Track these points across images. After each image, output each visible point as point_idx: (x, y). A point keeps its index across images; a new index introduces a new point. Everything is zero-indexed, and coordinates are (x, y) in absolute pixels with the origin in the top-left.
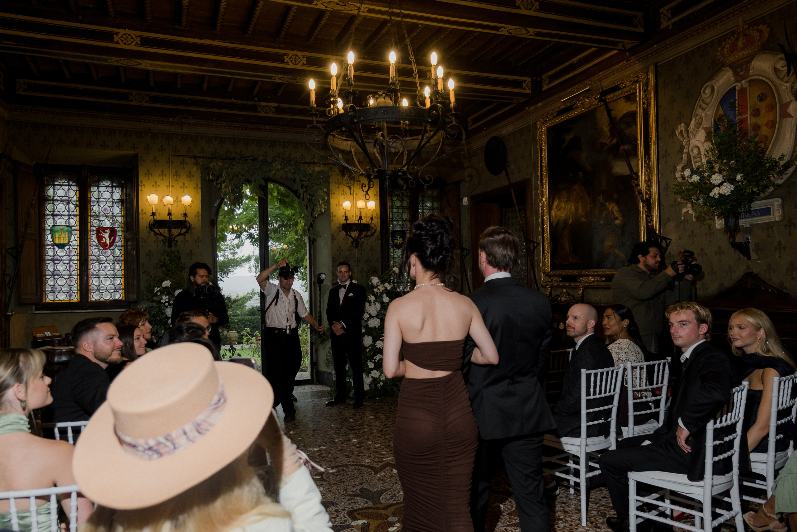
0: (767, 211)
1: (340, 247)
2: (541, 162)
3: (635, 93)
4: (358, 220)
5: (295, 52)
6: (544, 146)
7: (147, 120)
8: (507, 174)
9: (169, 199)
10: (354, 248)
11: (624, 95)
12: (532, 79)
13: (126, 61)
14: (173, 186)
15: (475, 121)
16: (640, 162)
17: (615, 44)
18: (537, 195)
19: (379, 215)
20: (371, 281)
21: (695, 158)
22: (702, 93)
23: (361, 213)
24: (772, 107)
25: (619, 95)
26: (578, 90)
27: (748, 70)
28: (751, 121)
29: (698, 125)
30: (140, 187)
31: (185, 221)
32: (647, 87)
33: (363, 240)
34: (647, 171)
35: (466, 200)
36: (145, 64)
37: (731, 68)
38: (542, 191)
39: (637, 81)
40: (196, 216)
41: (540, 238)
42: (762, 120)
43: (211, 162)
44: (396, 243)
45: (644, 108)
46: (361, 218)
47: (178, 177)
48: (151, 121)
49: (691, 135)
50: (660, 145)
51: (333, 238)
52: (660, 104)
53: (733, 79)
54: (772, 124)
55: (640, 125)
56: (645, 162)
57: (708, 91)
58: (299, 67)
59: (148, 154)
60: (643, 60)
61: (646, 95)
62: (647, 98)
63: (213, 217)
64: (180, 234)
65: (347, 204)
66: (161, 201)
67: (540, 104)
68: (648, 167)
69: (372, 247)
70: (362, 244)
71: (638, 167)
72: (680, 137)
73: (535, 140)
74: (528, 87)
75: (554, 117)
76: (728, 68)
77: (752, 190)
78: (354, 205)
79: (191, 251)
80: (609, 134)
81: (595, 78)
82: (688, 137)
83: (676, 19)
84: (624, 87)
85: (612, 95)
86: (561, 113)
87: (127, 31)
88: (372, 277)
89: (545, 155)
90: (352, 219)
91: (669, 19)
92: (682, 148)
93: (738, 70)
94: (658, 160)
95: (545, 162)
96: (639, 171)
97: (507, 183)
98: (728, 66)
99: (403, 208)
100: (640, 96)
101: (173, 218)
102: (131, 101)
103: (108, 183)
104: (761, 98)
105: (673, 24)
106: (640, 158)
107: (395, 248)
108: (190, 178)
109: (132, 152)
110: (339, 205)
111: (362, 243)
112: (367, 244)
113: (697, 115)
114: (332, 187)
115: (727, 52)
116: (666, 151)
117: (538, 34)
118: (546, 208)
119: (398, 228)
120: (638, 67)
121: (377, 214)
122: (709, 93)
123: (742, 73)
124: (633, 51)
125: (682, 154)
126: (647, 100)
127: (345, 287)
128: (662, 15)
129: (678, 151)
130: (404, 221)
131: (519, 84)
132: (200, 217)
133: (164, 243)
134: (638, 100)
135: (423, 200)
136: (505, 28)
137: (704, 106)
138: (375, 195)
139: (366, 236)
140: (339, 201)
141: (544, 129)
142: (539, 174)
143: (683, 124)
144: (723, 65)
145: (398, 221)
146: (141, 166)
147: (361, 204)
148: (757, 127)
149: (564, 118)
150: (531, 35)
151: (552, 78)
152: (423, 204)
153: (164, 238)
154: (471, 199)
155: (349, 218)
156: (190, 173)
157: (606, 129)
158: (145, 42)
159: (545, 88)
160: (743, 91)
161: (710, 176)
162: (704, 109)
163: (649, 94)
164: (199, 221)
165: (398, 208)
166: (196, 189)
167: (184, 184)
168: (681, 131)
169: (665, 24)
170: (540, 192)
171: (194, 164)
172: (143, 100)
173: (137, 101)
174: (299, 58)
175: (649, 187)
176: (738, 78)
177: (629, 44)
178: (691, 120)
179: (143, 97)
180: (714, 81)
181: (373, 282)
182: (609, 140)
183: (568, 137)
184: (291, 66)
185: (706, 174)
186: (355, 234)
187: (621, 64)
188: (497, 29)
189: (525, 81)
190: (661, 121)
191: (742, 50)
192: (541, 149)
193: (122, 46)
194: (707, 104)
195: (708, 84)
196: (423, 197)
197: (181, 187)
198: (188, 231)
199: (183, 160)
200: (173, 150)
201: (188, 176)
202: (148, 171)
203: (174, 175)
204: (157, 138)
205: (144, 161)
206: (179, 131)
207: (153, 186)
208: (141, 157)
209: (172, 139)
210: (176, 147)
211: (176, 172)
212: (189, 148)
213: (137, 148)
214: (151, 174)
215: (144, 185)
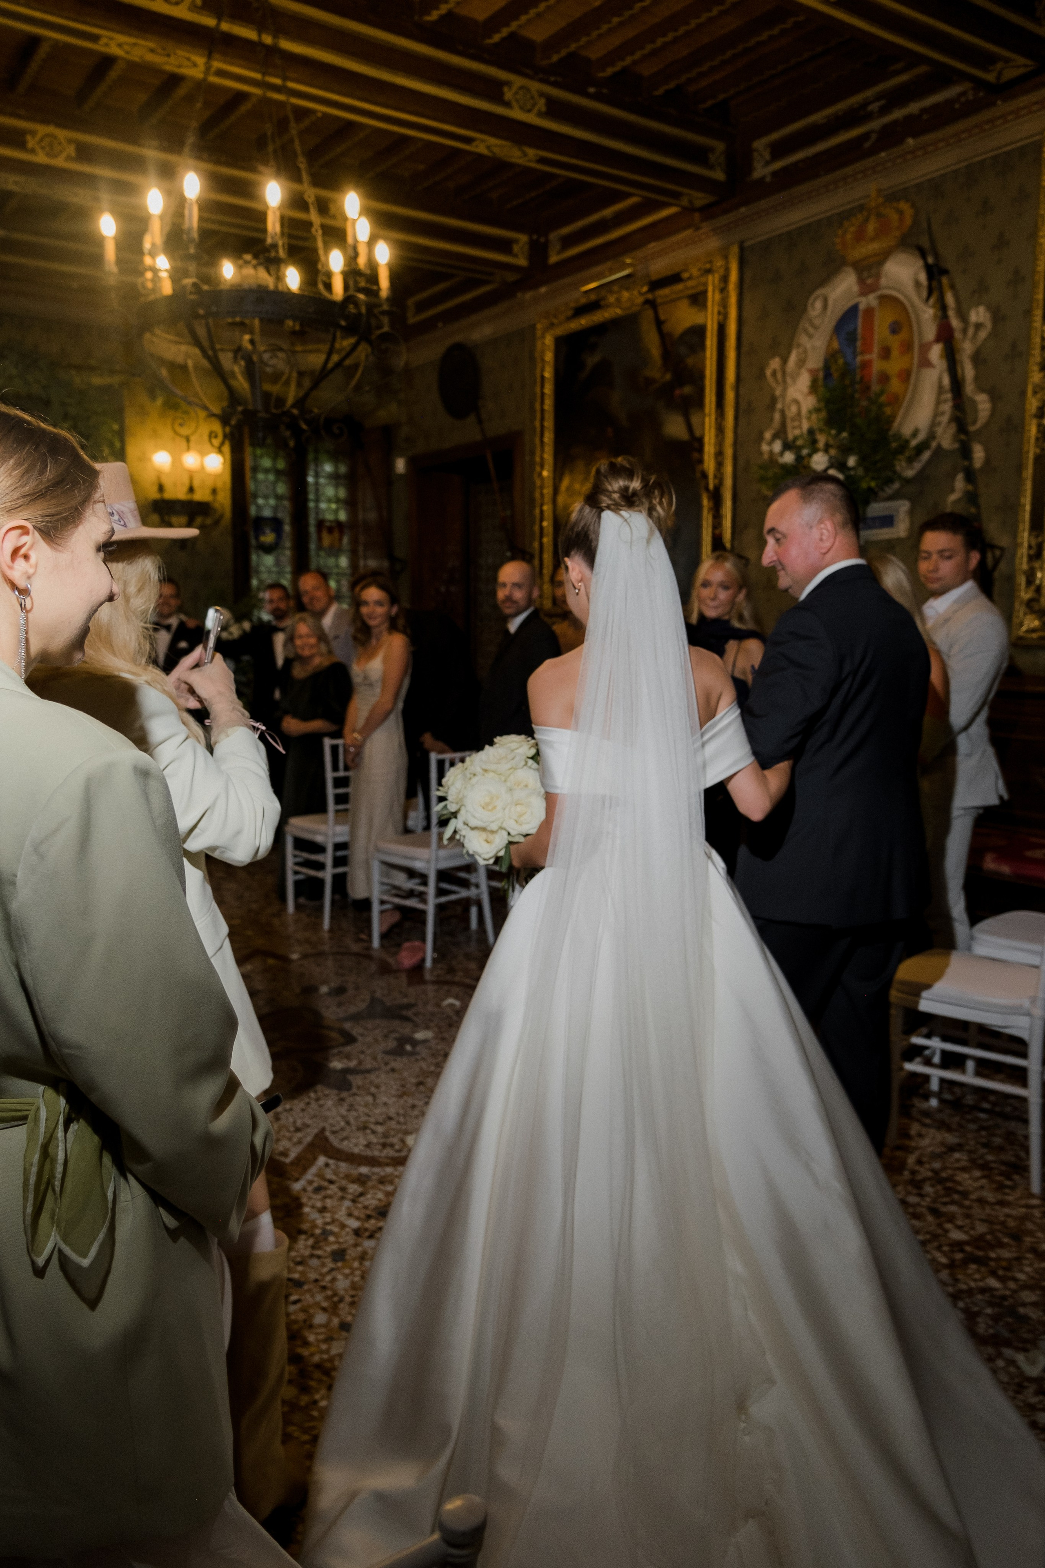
0: (888, 521)
2: (542, 403)
3: (705, 292)
4: (187, 494)
5: (51, 129)
6: (548, 374)
8: (480, 422)
11: (688, 292)
12: (531, 238)
15: (418, 308)
16: (708, 419)
17: (676, 195)
18: (532, 465)
19: (229, 486)
21: (793, 420)
22: (809, 305)
23: (191, 479)
24: (907, 347)
25: (680, 291)
26: (612, 271)
27: (878, 276)
28: (877, 365)
29: (801, 362)
32: (726, 283)
34: (718, 436)
35: (400, 465)
37: (856, 269)
38: (542, 458)
39: (709, 271)
41: (536, 545)
42: (894, 366)
44: (262, 542)
45: (718, 322)
46: (191, 490)
49: (789, 380)
50: (742, 390)
52: (744, 317)
53: (856, 288)
54: (906, 376)
55: (712, 352)
56: (716, 419)
57: (818, 305)
58: (60, 162)
60: (723, 232)
61: (723, 299)
62: (725, 304)
67: (543, 290)
68: (720, 430)
71: (705, 428)
72: (772, 381)
73: (532, 359)
74: (523, 253)
75: (569, 318)
76: (851, 269)
80: (660, 363)
81: (640, 253)
82: (784, 381)
83: (778, 165)
84: (690, 278)
85: (666, 291)
86: (581, 311)
89: (549, 389)
90: (177, 492)
91: (768, 163)
92: (774, 400)
93: (865, 274)
94: (736, 418)
95: (549, 404)
96: (705, 435)
97: (478, 437)
98: (851, 265)
99: (278, 473)
100: (713, 297)
104: (895, 329)
105: (774, 174)
106: (708, 411)
110: (147, 459)
113: (800, 345)
114: (130, 418)
115: (852, 239)
116: (751, 402)
117: (542, 160)
118: (548, 491)
119: (267, 513)
120: (713, 243)
121: (225, 483)
122: (821, 309)
123: (869, 281)
124: (708, 212)
125: (773, 412)
126: (725, 308)
127: (168, 627)
128: (755, 154)
129: (768, 407)
130: (278, 498)
131: (505, 246)
134: (710, 305)
135: (316, 459)
136: (483, 141)
137: (811, 330)
140: (145, 452)
141: (549, 340)
142: (537, 424)
143: (777, 359)
144: (844, 263)
145: (266, 497)
147: (191, 460)
148: (884, 378)
149: (584, 322)
150: (530, 161)
151: (568, 242)
152: (317, 465)
154: (412, 462)
155: (165, 488)
157: (655, 353)
159: (553, 259)
160: (869, 312)
161: (810, 455)
162: (810, 336)
163: (729, 297)
168: (775, 370)
169: (761, 170)
170: (538, 459)
174: (60, 143)
175: (720, 465)
176: (866, 289)
177: (700, 199)
178: (790, 354)
180: (828, 288)
182: (660, 374)
183: (592, 360)
184: (41, 158)
185: (805, 452)
187: (686, 234)
188: (468, 140)
189: (517, 241)
190: (745, 348)
191: (873, 239)
192: (543, 377)
194: (816, 328)
195: (819, 292)
196: (316, 451)
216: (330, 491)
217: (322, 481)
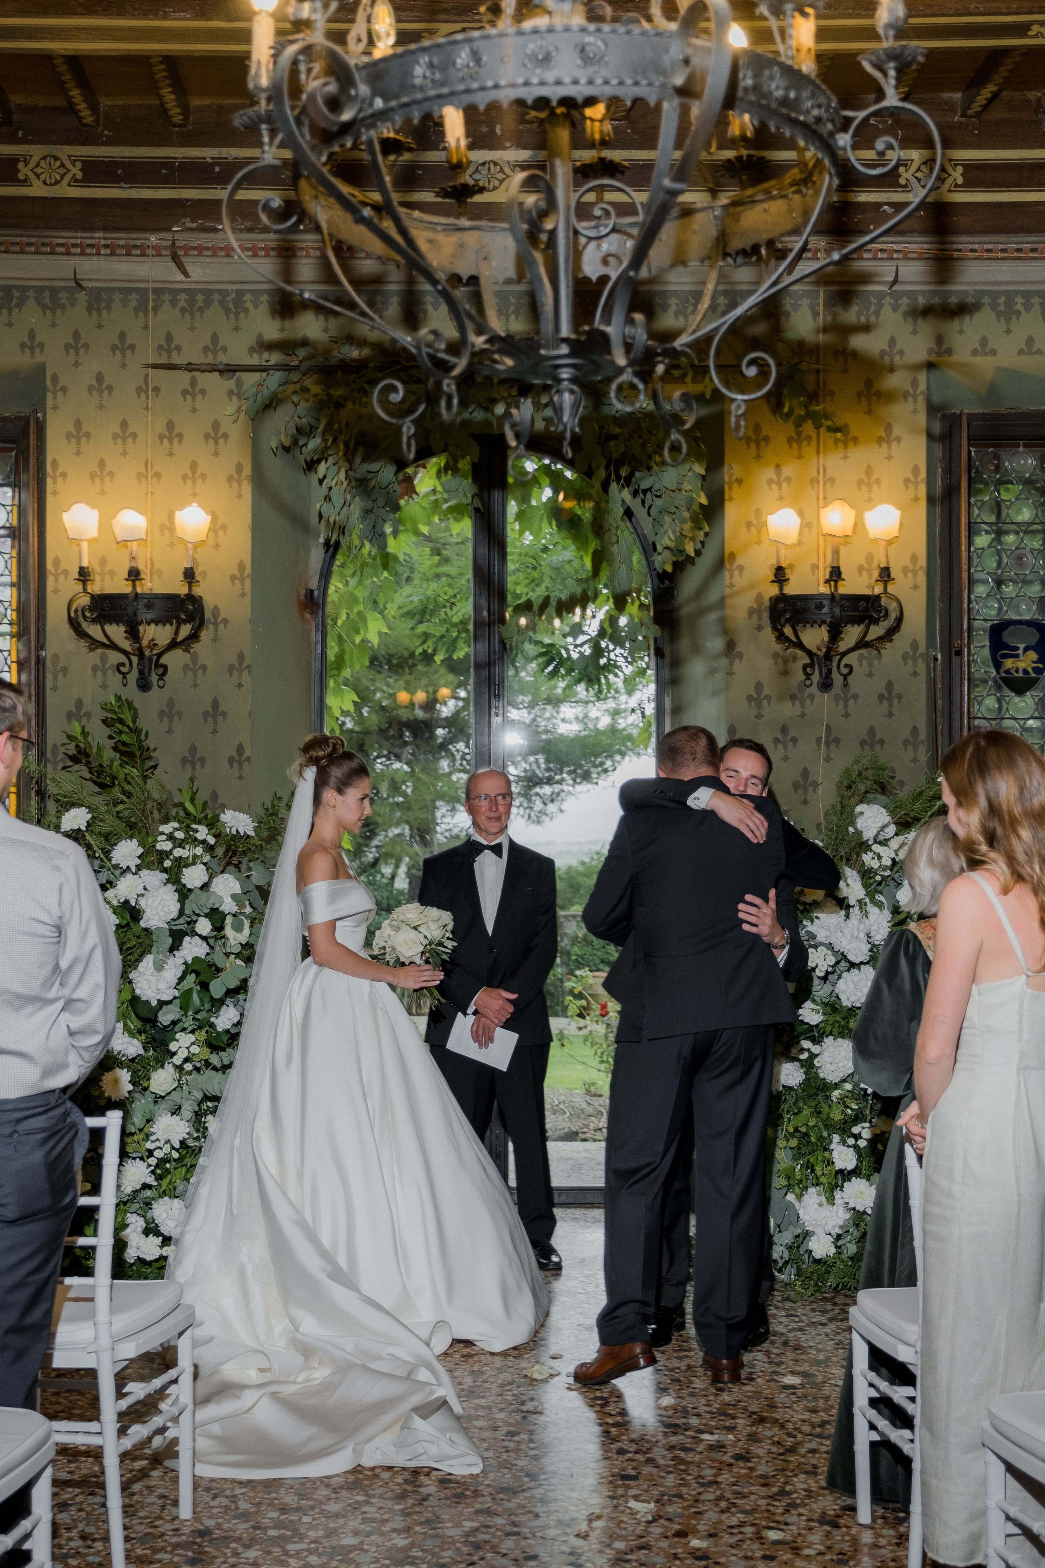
1: (759, 687)
4: (827, 582)
7: (74, 246)
9: (131, 521)
10: (814, 690)
14: (157, 475)
19: (922, 561)
20: (853, 823)
23: (836, 552)
30: (49, 481)
31: (191, 598)
33: (852, 659)
40: (233, 578)
44: (1008, 672)
46: (836, 574)
47: (176, 440)
48: (88, 251)
51: (733, 654)
59: (77, 364)
63: (314, 584)
64: (173, 645)
66: (105, 524)
69: (890, 685)
70: (845, 677)
79: (215, 703)
88: (859, 809)
101: (149, 585)
102: (25, 182)
107: (1006, 691)
108: (216, 443)
109: (25, 361)
110: (757, 525)
111: (845, 671)
112: (871, 675)
119: (1024, 612)
121: (914, 558)
132: (248, 582)
133: (124, 675)
138: (907, 481)
139: (862, 644)
140: (758, 512)
145: (1021, 582)
146: (55, 408)
153: (122, 658)
155: (789, 574)
156: (216, 425)
164: (243, 595)
165: (1023, 530)
166: (235, 484)
167: (194, 466)
171: (229, 393)
172: (62, 176)
173: (45, 182)
179: (63, 165)
181: (860, 823)
186: (815, 637)
197: (185, 477)
198: (204, 634)
199: (193, 382)
200: (160, 347)
201: (207, 436)
202: (78, 424)
203: (161, 437)
204: (108, 307)
205: (64, 389)
206: (180, 277)
207: (93, 476)
208: (55, 377)
209: (155, 309)
210: (169, 337)
211: (170, 425)
212: (215, 338)
213: (42, 345)
214: (88, 435)
215: (64, 475)
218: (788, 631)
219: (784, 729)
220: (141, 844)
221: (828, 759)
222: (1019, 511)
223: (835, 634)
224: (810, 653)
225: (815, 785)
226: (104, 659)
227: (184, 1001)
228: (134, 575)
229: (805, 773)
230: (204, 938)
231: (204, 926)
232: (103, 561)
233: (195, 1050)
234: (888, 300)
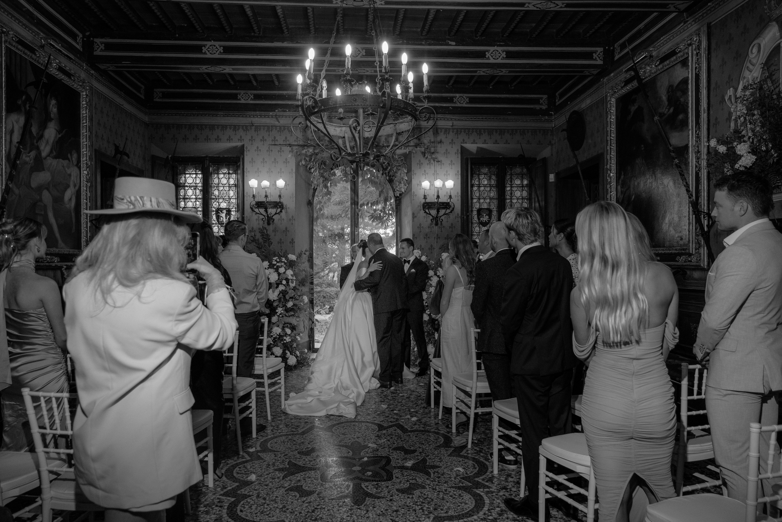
1: (420, 224)
3: (688, 57)
4: (436, 199)
6: (614, 119)
7: (251, 115)
9: (266, 183)
10: (434, 225)
11: (679, 60)
12: (605, 49)
13: (213, 68)
14: (272, 171)
15: (561, 96)
16: (690, 132)
19: (460, 194)
22: (750, 53)
23: (438, 192)
25: (674, 61)
30: (245, 173)
31: (280, 202)
32: (699, 50)
33: (443, 218)
34: (697, 142)
35: (552, 177)
36: (228, 69)
37: (777, 23)
38: (610, 167)
39: (690, 45)
40: (290, 197)
43: (303, 150)
44: (481, 221)
45: (696, 74)
46: (438, 197)
47: (276, 163)
48: (255, 116)
50: (711, 112)
51: (414, 216)
52: (712, 67)
53: (778, 34)
55: (692, 92)
56: (696, 132)
57: (755, 50)
59: (252, 144)
60: (699, 20)
61: (698, 59)
62: (698, 62)
63: (310, 198)
64: (276, 214)
65: (426, 184)
66: (259, 184)
67: (612, 74)
68: (700, 137)
69: (452, 224)
70: (441, 222)
71: (689, 138)
72: (728, 103)
73: (607, 113)
74: (599, 58)
75: (622, 87)
76: (774, 23)
77: (773, 161)
78: (432, 185)
79: (286, 228)
80: (667, 103)
81: (657, 44)
82: (736, 102)
84: (680, 51)
85: (668, 62)
86: (627, 82)
87: (213, 43)
89: (614, 128)
90: (432, 199)
92: (730, 115)
94: (708, 129)
95: (613, 136)
96: (689, 141)
98: (774, 20)
99: (491, 186)
100: (692, 60)
101: (270, 199)
102: (240, 100)
103: (225, 171)
106: (690, 128)
107: (481, 226)
108: (287, 164)
109: (239, 144)
110: (420, 184)
111: (441, 220)
112: (447, 221)
113: (744, 78)
114: (414, 167)
115: (774, 4)
116: (716, 119)
118: (614, 184)
119: (485, 206)
120: (695, 27)
121: (458, 193)
122: (756, 52)
124: (690, 11)
125: (730, 122)
126: (698, 65)
127: (409, 262)
129: (727, 119)
130: (491, 199)
131: (589, 56)
132: (294, 198)
133: (264, 221)
134: (690, 64)
135: (511, 178)
137: (751, 67)
138: (456, 174)
139: (445, 214)
140: (420, 182)
141: (613, 101)
142: (609, 148)
143: (731, 89)
144: (770, 21)
145: (484, 199)
146: (247, 155)
147: (438, 183)
149: (629, 88)
151: (623, 46)
152: (511, 182)
153: (263, 217)
154: (557, 175)
155: (427, 197)
156: (286, 159)
157: (664, 98)
158: (227, 50)
159: (617, 57)
162: (751, 71)
163: (701, 57)
164: (293, 201)
165: (485, 186)
166: (291, 173)
167: (281, 169)
168: (730, 96)
170: (608, 167)
171: (290, 151)
172: (249, 98)
173: (244, 100)
174: (358, 50)
178: (739, 84)
179: (249, 95)
180: (761, 39)
182: (667, 110)
183: (633, 108)
185: (733, 144)
186: (434, 212)
187: (679, 27)
188: (522, 5)
189: (595, 52)
190: (713, 86)
192: (611, 122)
193: (209, 56)
194: (753, 65)
195: (756, 42)
196: (511, 174)
197: (279, 172)
198: (283, 211)
199: (281, 149)
200: (272, 140)
201: (284, 162)
202: (252, 159)
203: (273, 162)
204: (260, 130)
205: (249, 150)
206: (277, 123)
207: (256, 172)
208: (247, 148)
209: (271, 130)
210: (275, 138)
211: (275, 159)
212: (286, 138)
213: (243, 140)
214: (255, 162)
215: (249, 172)
216: (518, 194)
217: (513, 189)
218: (427, 211)
219: (426, 235)
220: (269, 262)
221: (437, 242)
222: (484, 181)
223: (438, 212)
224: (433, 216)
225: (434, 248)
226: (259, 217)
227: (279, 300)
228: (266, 196)
229: (432, 246)
230: (284, 285)
231: (284, 282)
232: (258, 193)
233: (282, 312)
234: (451, 130)
